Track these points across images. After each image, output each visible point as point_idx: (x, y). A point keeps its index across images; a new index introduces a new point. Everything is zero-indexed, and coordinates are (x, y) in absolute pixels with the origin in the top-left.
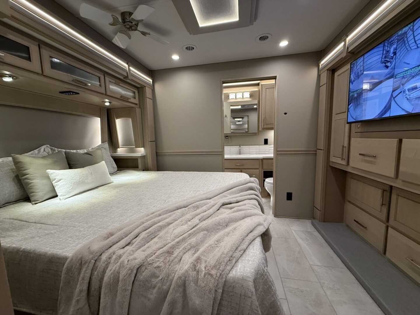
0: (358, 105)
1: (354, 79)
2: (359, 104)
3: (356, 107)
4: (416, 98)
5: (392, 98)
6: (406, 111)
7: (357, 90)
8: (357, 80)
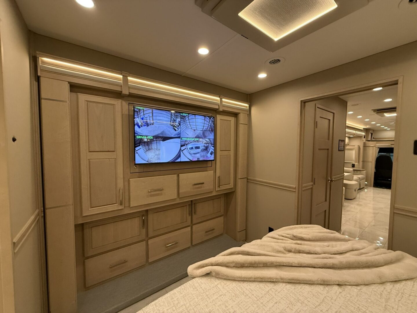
0: (149, 149)
1: (142, 123)
2: (151, 148)
3: (147, 151)
4: (193, 154)
5: (181, 151)
6: (190, 160)
7: (148, 136)
8: (146, 126)
